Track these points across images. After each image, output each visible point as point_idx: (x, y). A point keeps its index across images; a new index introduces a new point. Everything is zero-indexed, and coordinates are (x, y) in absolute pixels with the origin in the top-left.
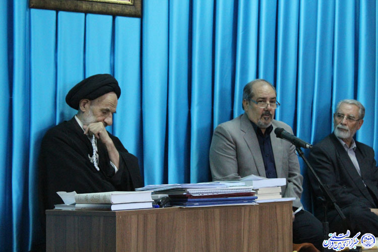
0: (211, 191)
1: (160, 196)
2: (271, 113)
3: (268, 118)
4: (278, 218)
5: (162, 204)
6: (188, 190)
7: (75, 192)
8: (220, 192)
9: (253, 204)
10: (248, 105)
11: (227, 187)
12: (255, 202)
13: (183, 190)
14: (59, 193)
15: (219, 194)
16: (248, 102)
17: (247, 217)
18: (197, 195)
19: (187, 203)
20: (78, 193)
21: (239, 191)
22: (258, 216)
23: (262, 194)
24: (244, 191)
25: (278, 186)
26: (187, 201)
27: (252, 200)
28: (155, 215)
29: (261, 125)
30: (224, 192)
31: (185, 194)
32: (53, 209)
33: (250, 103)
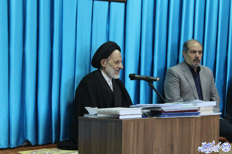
0: (174, 109)
1: (146, 111)
2: (199, 59)
3: (198, 62)
4: (211, 125)
5: (147, 116)
6: (162, 108)
7: (97, 108)
8: (180, 109)
9: (198, 116)
10: (186, 54)
11: (183, 106)
12: (199, 115)
13: (159, 108)
14: (86, 108)
15: (179, 110)
16: (186, 52)
17: (194, 124)
18: (167, 111)
19: (161, 116)
20: (98, 108)
21: (190, 109)
22: (200, 123)
23: (202, 111)
24: (193, 109)
25: (211, 106)
26: (161, 114)
27: (198, 114)
28: (143, 122)
29: (193, 66)
30: (182, 109)
31: (160, 110)
32: (83, 116)
33: (187, 52)
